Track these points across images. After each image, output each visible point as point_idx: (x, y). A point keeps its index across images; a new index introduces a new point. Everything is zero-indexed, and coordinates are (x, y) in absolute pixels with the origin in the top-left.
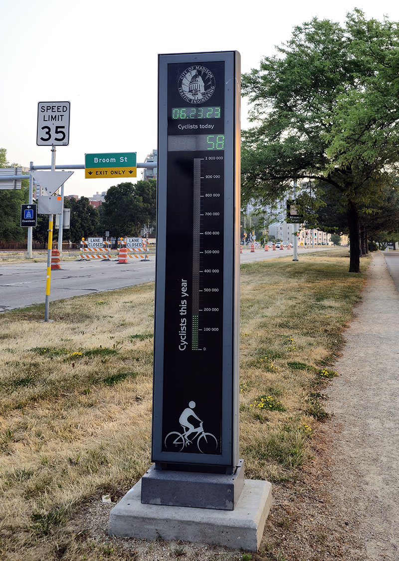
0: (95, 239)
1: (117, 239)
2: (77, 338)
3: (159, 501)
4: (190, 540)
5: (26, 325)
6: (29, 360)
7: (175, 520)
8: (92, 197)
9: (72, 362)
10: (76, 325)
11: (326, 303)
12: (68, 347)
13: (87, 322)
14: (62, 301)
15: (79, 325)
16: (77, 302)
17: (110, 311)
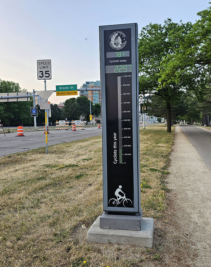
0: (62, 121)
1: (70, 121)
2: (60, 160)
3: (108, 227)
4: (123, 243)
5: (39, 156)
6: (42, 170)
7: (115, 235)
8: (59, 104)
9: (61, 170)
10: (59, 155)
11: (160, 145)
12: (57, 164)
13: (64, 154)
14: (52, 146)
15: (60, 155)
16: (58, 146)
17: (72, 149)
